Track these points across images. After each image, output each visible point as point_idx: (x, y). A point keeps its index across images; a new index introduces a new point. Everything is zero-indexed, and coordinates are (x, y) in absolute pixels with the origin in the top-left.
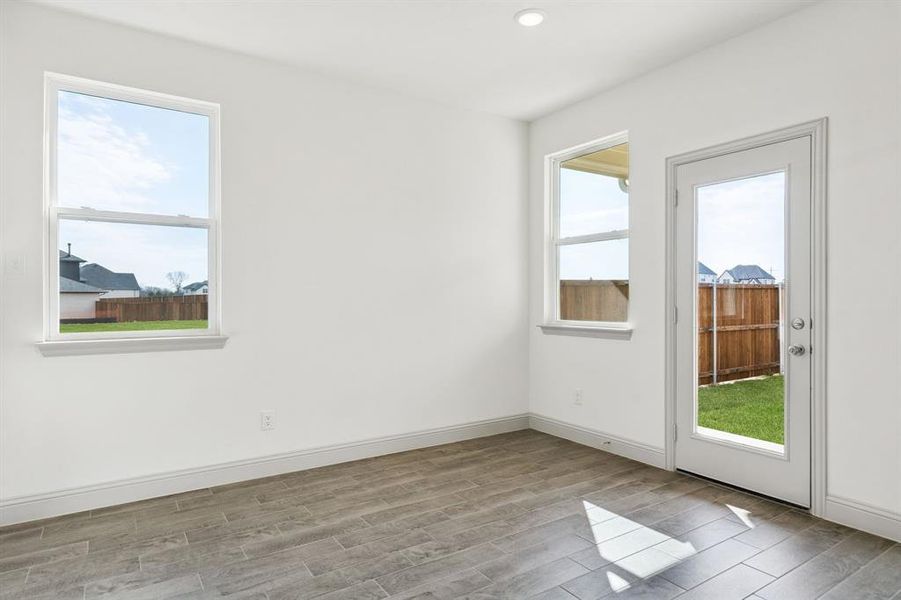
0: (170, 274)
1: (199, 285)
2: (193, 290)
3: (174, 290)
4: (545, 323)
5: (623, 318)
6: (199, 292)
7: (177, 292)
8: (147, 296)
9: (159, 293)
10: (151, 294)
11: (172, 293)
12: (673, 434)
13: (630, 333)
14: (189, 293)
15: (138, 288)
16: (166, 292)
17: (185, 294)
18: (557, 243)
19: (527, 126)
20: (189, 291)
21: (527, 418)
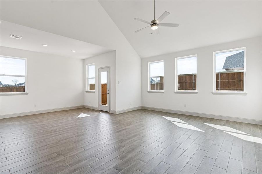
0: (13, 80)
1: (23, 84)
2: (20, 85)
3: (14, 85)
4: (86, 91)
5: (94, 90)
6: (23, 85)
7: (15, 85)
8: (4, 86)
9: (9, 86)
10: (6, 86)
11: (13, 86)
12: (99, 105)
13: (95, 92)
14: (19, 86)
15: (2, 84)
16: (11, 85)
17: (18, 86)
18: (88, 79)
19: (84, 60)
20: (19, 85)
21: (84, 106)
